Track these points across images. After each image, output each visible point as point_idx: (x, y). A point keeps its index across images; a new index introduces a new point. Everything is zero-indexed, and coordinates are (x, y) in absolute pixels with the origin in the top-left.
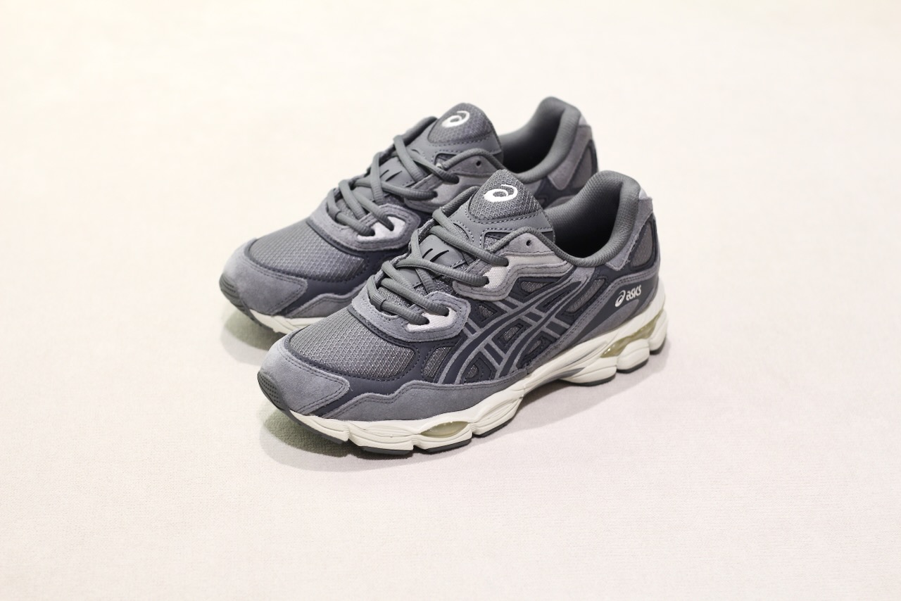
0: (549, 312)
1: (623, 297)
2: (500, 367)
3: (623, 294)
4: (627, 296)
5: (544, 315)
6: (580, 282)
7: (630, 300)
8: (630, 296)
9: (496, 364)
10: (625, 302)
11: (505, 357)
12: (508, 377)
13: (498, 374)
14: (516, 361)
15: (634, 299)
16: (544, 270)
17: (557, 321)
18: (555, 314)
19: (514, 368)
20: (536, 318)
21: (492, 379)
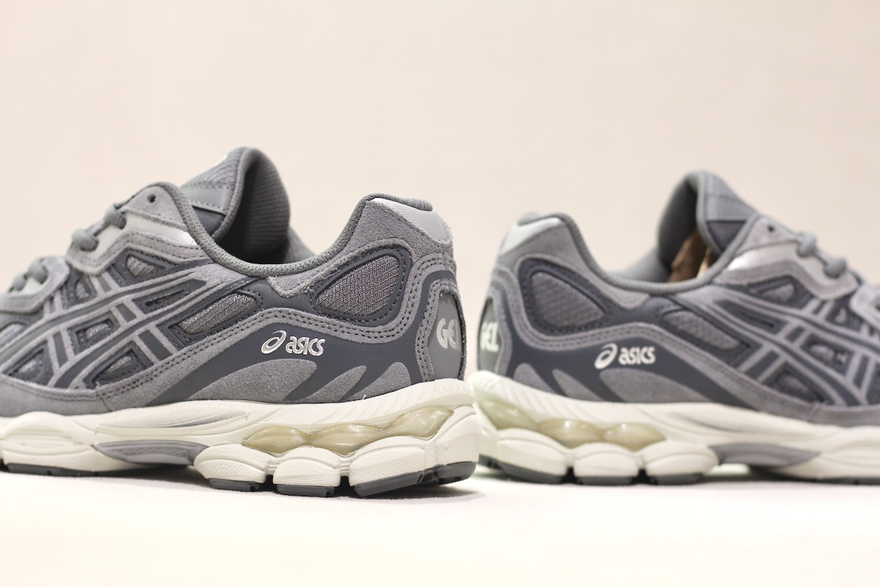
0: (151, 315)
1: (280, 341)
2: (59, 371)
3: (280, 335)
4: (289, 345)
5: (140, 316)
6: (204, 283)
7: (293, 355)
8: (294, 347)
9: (55, 364)
10: (281, 353)
11: (73, 359)
12: (67, 391)
13: (53, 380)
14: (85, 372)
15: (301, 356)
16: (158, 244)
17: (157, 333)
18: (157, 322)
19: (77, 380)
20: (129, 315)
21: (45, 384)
